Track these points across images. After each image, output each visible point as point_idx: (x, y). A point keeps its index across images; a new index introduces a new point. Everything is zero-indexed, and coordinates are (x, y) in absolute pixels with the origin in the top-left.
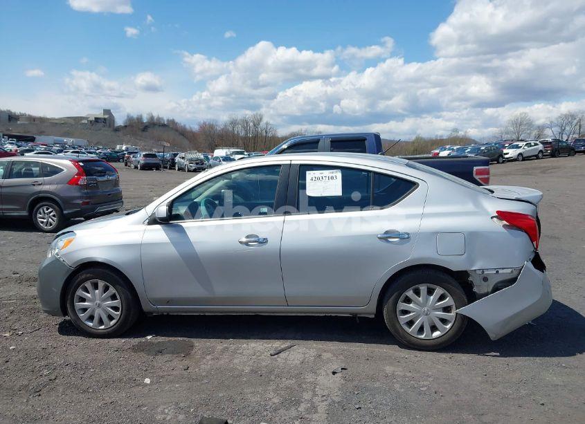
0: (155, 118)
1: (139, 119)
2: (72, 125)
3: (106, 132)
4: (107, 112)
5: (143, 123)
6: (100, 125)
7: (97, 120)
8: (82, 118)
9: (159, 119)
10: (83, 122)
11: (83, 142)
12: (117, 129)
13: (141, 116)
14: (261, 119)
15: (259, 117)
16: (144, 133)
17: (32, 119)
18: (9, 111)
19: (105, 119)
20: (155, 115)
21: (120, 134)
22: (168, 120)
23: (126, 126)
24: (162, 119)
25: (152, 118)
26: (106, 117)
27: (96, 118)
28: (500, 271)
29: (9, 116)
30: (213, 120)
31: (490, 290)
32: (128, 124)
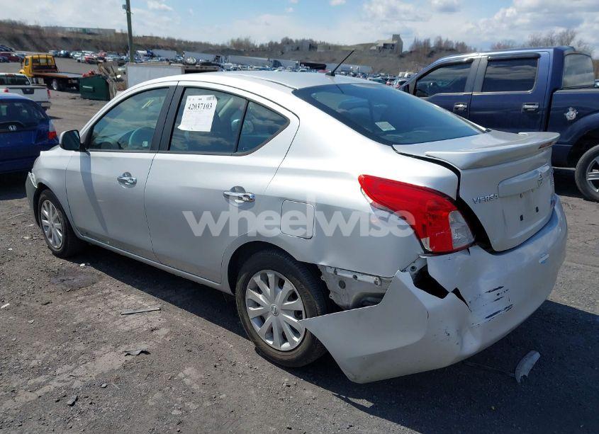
0: (443, 42)
1: (427, 43)
2: (361, 52)
3: (391, 59)
4: (396, 37)
5: (429, 48)
6: (387, 51)
7: (385, 45)
8: (372, 45)
9: (447, 42)
10: (372, 48)
11: (367, 69)
12: (402, 56)
13: (428, 40)
14: (572, 38)
15: (569, 35)
16: (429, 59)
17: (328, 47)
18: (311, 40)
19: (393, 45)
20: (444, 39)
21: (404, 60)
22: (457, 44)
23: (411, 52)
24: (451, 43)
25: (440, 43)
26: (395, 42)
27: (384, 44)
28: (360, 277)
29: (310, 45)
30: (510, 41)
31: (351, 303)
32: (413, 50)
